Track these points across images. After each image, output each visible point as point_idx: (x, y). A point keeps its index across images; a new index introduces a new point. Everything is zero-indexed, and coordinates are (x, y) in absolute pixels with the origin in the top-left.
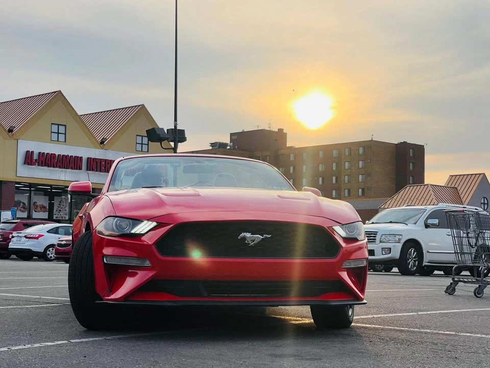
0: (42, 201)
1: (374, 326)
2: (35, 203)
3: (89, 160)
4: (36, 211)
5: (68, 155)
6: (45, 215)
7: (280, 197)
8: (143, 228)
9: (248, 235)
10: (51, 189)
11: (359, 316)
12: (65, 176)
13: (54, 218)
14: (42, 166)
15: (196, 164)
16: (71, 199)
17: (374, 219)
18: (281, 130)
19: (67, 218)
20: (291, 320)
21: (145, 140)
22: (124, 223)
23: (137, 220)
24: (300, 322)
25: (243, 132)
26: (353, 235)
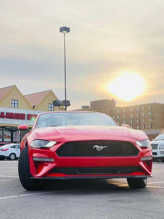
0: (8, 134)
1: (156, 187)
2: (5, 135)
3: (28, 115)
4: (5, 138)
5: (19, 113)
6: (9, 140)
7: (111, 129)
9: (97, 146)
10: (12, 128)
11: (149, 182)
12: (18, 123)
14: (8, 118)
16: (21, 133)
17: (156, 139)
18: (113, 100)
19: (19, 141)
20: (118, 185)
21: (53, 106)
22: (42, 142)
23: (48, 141)
24: (123, 186)
25: (96, 101)
26: (145, 146)
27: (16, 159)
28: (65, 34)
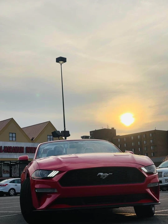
0: (7, 168)
1: (165, 215)
2: (4, 169)
3: (27, 148)
4: (4, 173)
5: (17, 147)
6: (8, 175)
7: (115, 155)
8: (53, 174)
9: (102, 174)
10: (10, 163)
11: (158, 211)
12: (16, 156)
13: (13, 176)
14: (6, 152)
15: (75, 144)
16: (20, 167)
17: (160, 166)
18: (113, 129)
19: (18, 176)
20: (125, 215)
21: (52, 137)
22: (44, 172)
23: (50, 171)
24: (130, 215)
25: (96, 130)
26: (151, 171)
27: (16, 194)
28: (61, 64)
